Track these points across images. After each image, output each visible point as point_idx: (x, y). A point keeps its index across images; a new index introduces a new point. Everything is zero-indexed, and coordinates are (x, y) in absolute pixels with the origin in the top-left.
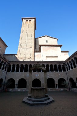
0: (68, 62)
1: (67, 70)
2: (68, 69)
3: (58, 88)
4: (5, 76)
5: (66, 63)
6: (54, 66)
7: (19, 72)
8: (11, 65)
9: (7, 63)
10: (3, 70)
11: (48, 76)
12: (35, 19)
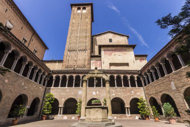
0: (146, 71)
1: (145, 85)
2: (147, 82)
3: (130, 115)
4: (43, 93)
5: (143, 74)
6: (122, 78)
7: (66, 87)
8: (53, 77)
9: (46, 74)
10: (40, 83)
11: (114, 94)
12: (91, 5)
